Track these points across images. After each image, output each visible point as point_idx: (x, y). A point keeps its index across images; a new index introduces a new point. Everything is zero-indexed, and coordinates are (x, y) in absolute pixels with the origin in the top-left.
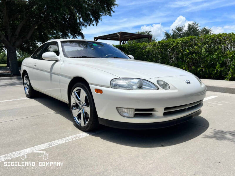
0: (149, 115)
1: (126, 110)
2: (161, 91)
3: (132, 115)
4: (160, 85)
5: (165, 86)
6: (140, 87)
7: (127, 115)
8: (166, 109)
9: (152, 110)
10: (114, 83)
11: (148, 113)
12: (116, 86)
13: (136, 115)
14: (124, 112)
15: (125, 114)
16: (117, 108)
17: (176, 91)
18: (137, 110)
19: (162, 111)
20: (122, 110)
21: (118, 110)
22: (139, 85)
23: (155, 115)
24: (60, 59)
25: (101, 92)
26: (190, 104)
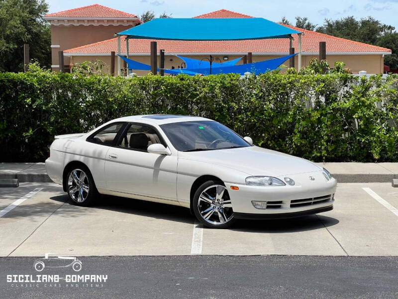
0: (279, 207)
1: (259, 203)
2: (288, 188)
3: (265, 207)
4: (287, 182)
5: (291, 182)
6: (271, 184)
7: (260, 207)
8: (292, 201)
9: (281, 202)
10: (248, 180)
11: (276, 204)
12: (249, 183)
13: (268, 207)
14: (258, 205)
15: (258, 207)
16: (252, 201)
17: (300, 186)
18: (269, 203)
19: (289, 204)
20: (257, 203)
21: (253, 203)
22: (269, 182)
23: (284, 206)
24: (170, 153)
25: (237, 188)
26: (315, 199)
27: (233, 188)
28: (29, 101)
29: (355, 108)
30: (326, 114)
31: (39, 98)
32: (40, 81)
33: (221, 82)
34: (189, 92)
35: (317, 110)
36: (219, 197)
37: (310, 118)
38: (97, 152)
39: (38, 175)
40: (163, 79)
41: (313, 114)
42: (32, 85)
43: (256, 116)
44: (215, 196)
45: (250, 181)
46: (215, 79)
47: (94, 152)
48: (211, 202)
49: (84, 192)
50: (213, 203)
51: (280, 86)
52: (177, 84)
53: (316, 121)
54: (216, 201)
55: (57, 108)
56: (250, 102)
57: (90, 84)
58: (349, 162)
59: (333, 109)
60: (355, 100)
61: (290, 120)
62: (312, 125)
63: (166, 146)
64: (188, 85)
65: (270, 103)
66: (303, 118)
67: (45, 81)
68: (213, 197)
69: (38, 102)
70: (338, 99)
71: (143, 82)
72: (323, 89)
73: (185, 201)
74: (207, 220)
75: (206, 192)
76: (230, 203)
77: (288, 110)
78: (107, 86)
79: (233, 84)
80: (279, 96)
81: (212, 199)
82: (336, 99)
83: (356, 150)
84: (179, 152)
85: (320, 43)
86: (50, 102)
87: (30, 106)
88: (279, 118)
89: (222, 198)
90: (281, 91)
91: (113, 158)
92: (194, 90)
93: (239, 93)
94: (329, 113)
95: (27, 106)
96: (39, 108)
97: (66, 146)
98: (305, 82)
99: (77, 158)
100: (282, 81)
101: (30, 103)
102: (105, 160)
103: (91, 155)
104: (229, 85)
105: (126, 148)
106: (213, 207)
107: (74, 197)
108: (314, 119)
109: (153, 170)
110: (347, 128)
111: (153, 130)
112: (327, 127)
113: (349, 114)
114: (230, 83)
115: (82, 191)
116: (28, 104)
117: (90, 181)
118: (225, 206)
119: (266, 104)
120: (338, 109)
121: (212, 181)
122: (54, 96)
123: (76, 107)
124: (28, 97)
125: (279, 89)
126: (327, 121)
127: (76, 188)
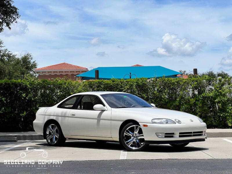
0: (172, 137)
1: (160, 134)
2: (177, 125)
3: (164, 137)
4: (176, 122)
5: (179, 122)
6: (167, 123)
7: (161, 137)
8: (180, 133)
9: (173, 134)
10: (153, 121)
11: (171, 135)
12: (155, 123)
13: (166, 137)
14: (159, 135)
16: (156, 133)
17: (185, 124)
18: (166, 134)
19: (178, 135)
20: (158, 134)
21: (156, 135)
22: (166, 122)
23: (175, 136)
24: (106, 109)
25: (146, 126)
26: (194, 133)
27: (144, 126)
28: (24, 95)
29: (216, 96)
30: (199, 100)
31: (30, 94)
32: (31, 84)
33: (136, 82)
34: (118, 89)
35: (194, 98)
36: (136, 132)
37: (189, 102)
38: (64, 113)
39: (29, 136)
40: (102, 82)
41: (191, 100)
42: (26, 86)
43: (157, 102)
44: (134, 132)
45: (155, 121)
46: (133, 80)
47: (62, 113)
48: (131, 135)
49: (56, 138)
50: (132, 136)
51: (171, 84)
52: (110, 84)
53: (193, 104)
54: (135, 135)
55: (40, 100)
56: (153, 94)
57: (60, 85)
58: (213, 128)
59: (203, 97)
60: (215, 92)
61: (178, 104)
62: (191, 107)
63: (104, 105)
64: (118, 84)
65: (165, 94)
66: (185, 102)
67: (34, 83)
68: (132, 132)
69: (29, 95)
70: (206, 91)
71: (91, 83)
72: (196, 85)
73: (116, 137)
74: (129, 146)
75: (128, 129)
76: (143, 136)
77: (176, 98)
78: (70, 86)
79: (143, 83)
80: (171, 91)
81: (132, 133)
82: (205, 91)
83: (217, 121)
84: (112, 108)
85: (194, 69)
86: (36, 96)
87: (25, 98)
88: (171, 103)
89: (138, 133)
90: (172, 87)
91: (73, 116)
92: (121, 87)
93: (147, 89)
94: (200, 99)
95: (23, 98)
96: (30, 100)
97: (45, 112)
98: (186, 82)
99: (52, 118)
100: (172, 81)
101: (25, 96)
102: (68, 117)
103: (60, 115)
104: (141, 84)
105: (81, 109)
106: (133, 139)
107: (49, 141)
108: (192, 103)
109: (97, 120)
110: (212, 110)
111: (96, 98)
112: (200, 108)
113: (212, 100)
114: (142, 83)
115: (54, 137)
116: (23, 97)
117: (59, 131)
118: (139, 138)
119: (163, 95)
120: (206, 97)
121: (131, 123)
122: (39, 93)
123: (52, 98)
124: (24, 93)
125: (170, 86)
126: (200, 104)
127: (51, 136)
